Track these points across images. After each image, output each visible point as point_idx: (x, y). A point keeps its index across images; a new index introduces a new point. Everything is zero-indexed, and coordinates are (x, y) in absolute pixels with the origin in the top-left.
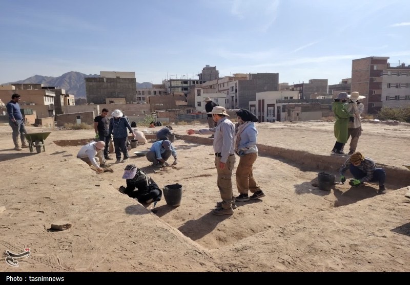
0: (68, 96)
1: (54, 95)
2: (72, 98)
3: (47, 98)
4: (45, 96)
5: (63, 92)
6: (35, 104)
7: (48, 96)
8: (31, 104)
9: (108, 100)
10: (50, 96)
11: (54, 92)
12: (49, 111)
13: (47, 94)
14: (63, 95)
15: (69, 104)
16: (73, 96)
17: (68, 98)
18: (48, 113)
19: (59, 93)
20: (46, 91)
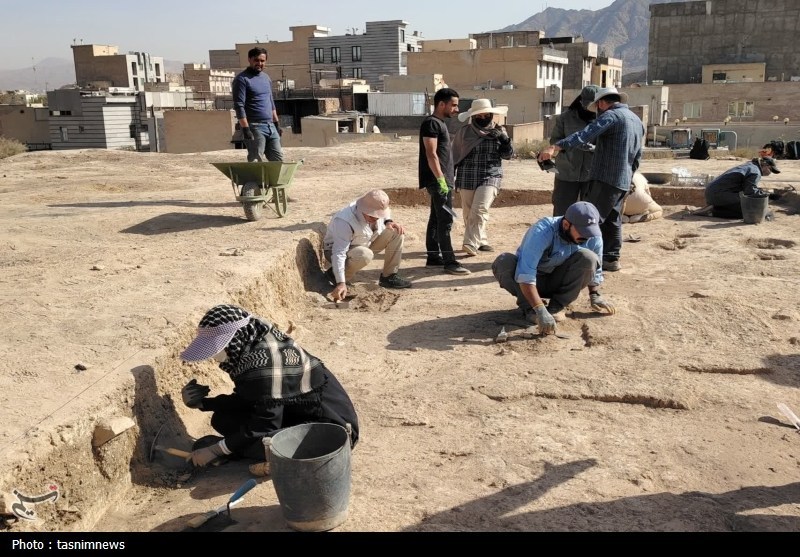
0: (605, 62)
1: (565, 61)
2: (614, 66)
3: (545, 68)
4: (542, 63)
5: (593, 50)
6: (515, 87)
7: (548, 64)
8: (504, 87)
9: (707, 72)
10: (554, 65)
11: (566, 53)
12: (544, 104)
13: (546, 58)
14: (589, 59)
15: (604, 85)
16: (619, 63)
17: (603, 67)
18: (540, 111)
19: (579, 56)
20: (545, 49)
